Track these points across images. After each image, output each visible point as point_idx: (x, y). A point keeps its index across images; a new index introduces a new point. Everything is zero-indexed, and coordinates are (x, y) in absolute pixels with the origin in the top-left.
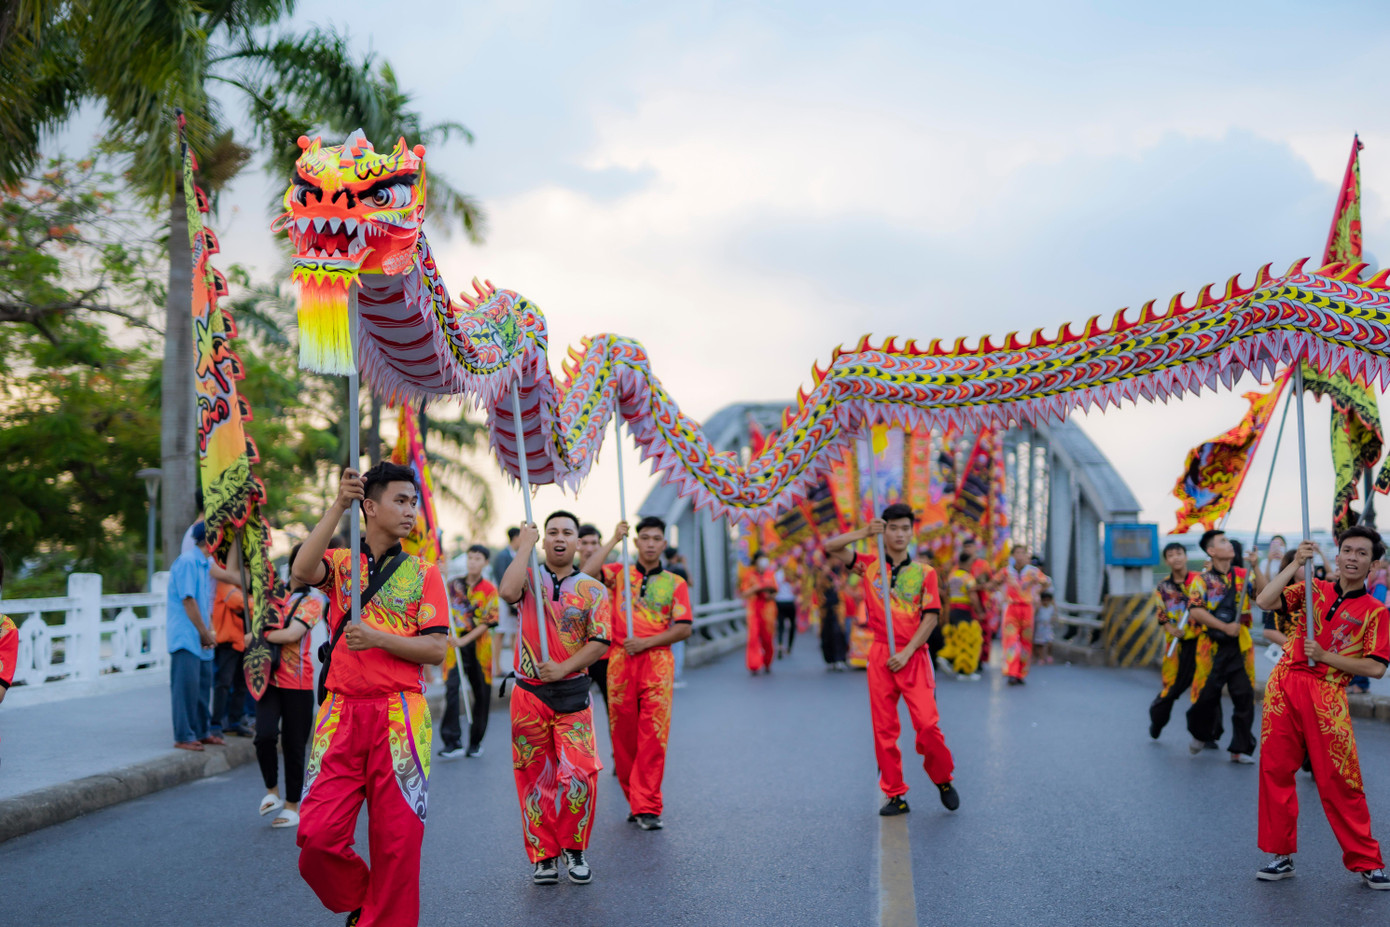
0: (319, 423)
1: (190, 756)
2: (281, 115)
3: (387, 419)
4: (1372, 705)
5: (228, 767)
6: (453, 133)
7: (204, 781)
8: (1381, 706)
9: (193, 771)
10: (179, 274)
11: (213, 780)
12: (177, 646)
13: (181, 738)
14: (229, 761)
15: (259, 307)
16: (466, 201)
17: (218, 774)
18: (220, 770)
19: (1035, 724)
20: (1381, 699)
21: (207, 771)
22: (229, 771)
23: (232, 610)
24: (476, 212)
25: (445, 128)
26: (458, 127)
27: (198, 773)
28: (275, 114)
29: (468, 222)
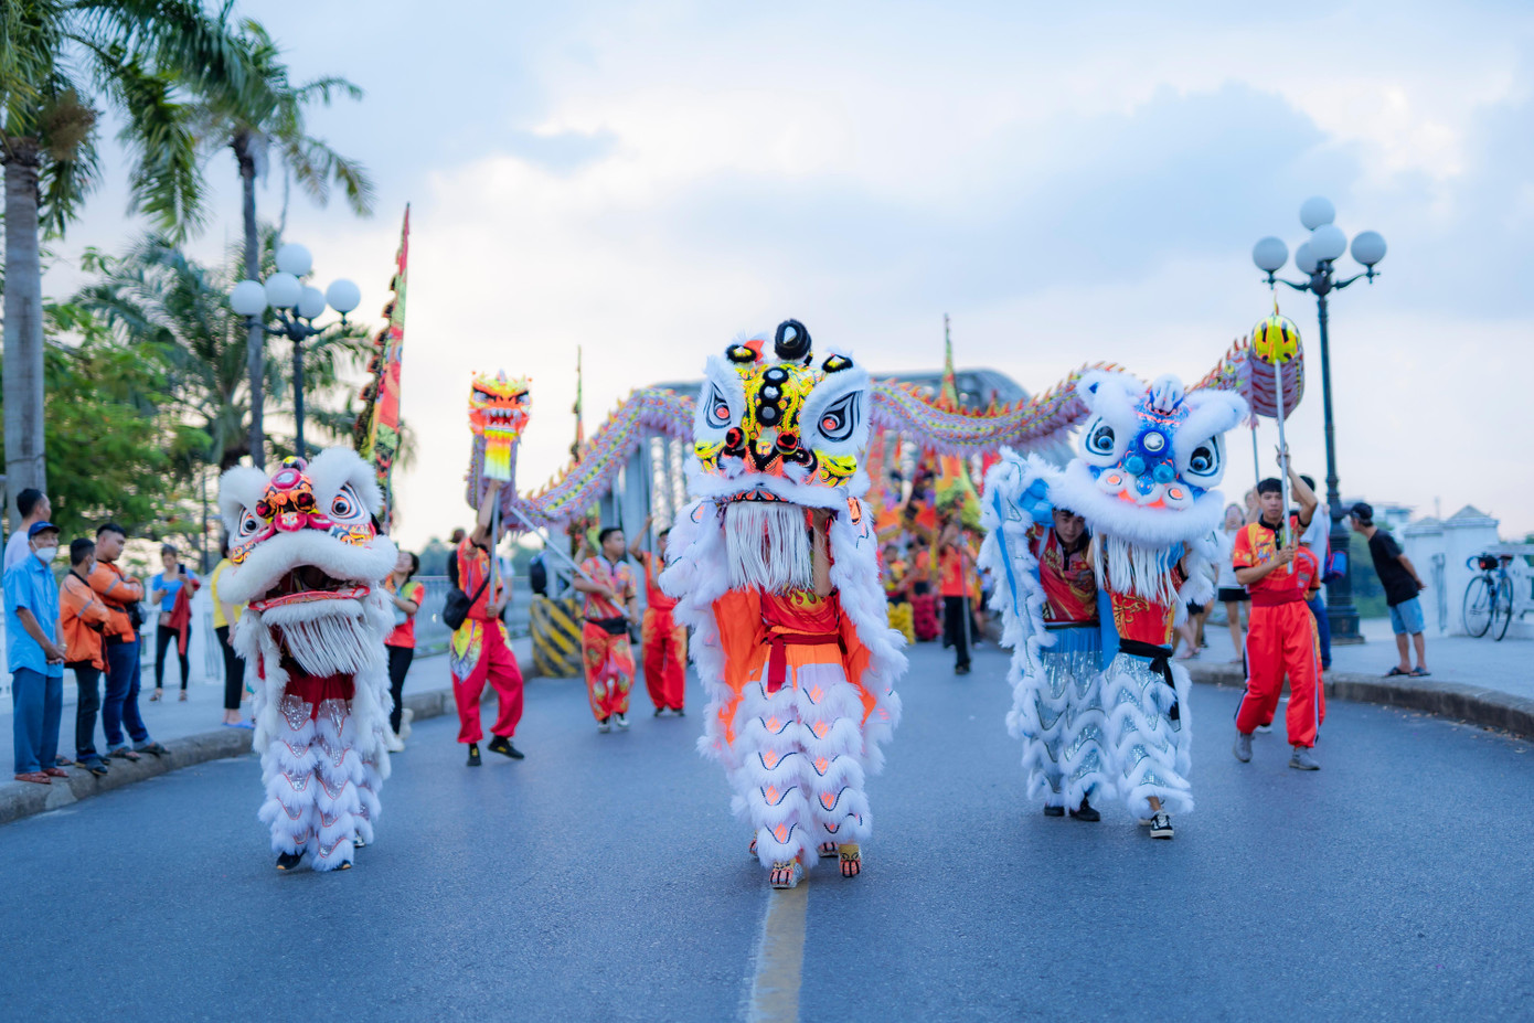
0: (194, 420)
1: (28, 788)
2: (130, 72)
3: (271, 414)
4: (1331, 683)
5: (75, 799)
6: (333, 89)
7: (45, 815)
8: (1340, 684)
9: (32, 804)
10: (18, 254)
11: (57, 812)
12: (17, 665)
13: (21, 768)
14: (74, 792)
15: (120, 294)
16: (351, 167)
17: (61, 807)
18: (66, 802)
19: (972, 717)
20: (1342, 676)
21: (49, 804)
22: (74, 803)
23: (86, 624)
24: (361, 182)
25: (325, 84)
26: (340, 81)
27: (38, 806)
28: (123, 71)
29: (352, 190)
